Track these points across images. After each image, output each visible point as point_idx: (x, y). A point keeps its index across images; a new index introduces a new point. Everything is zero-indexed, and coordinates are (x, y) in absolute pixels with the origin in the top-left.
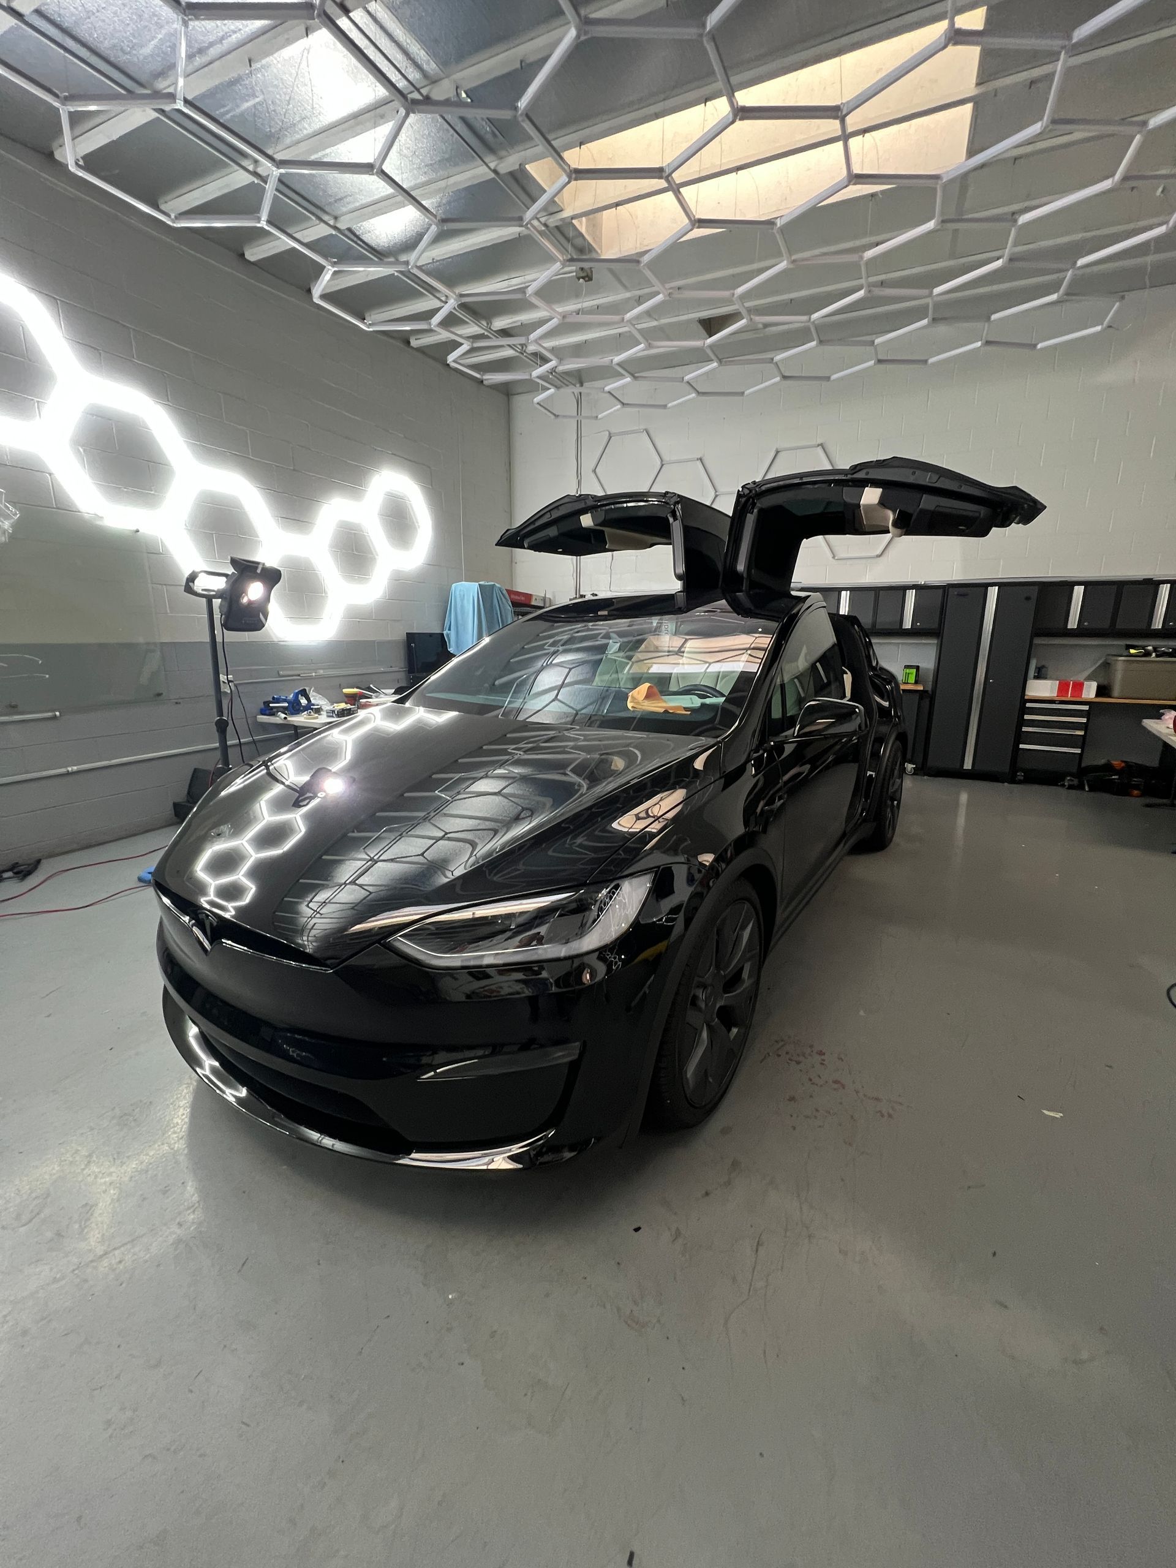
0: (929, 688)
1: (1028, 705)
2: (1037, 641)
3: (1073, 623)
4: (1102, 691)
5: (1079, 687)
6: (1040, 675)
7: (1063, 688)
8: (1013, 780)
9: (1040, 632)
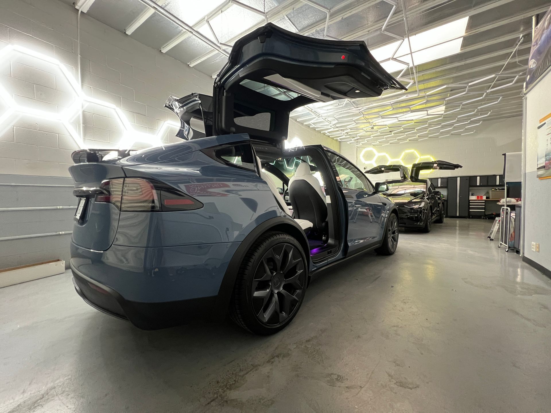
0: (446, 199)
1: (470, 201)
2: (470, 188)
3: (478, 184)
4: (487, 198)
5: (482, 197)
6: (472, 195)
7: (478, 197)
8: (469, 218)
9: (470, 186)
